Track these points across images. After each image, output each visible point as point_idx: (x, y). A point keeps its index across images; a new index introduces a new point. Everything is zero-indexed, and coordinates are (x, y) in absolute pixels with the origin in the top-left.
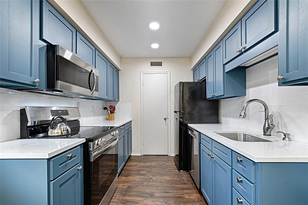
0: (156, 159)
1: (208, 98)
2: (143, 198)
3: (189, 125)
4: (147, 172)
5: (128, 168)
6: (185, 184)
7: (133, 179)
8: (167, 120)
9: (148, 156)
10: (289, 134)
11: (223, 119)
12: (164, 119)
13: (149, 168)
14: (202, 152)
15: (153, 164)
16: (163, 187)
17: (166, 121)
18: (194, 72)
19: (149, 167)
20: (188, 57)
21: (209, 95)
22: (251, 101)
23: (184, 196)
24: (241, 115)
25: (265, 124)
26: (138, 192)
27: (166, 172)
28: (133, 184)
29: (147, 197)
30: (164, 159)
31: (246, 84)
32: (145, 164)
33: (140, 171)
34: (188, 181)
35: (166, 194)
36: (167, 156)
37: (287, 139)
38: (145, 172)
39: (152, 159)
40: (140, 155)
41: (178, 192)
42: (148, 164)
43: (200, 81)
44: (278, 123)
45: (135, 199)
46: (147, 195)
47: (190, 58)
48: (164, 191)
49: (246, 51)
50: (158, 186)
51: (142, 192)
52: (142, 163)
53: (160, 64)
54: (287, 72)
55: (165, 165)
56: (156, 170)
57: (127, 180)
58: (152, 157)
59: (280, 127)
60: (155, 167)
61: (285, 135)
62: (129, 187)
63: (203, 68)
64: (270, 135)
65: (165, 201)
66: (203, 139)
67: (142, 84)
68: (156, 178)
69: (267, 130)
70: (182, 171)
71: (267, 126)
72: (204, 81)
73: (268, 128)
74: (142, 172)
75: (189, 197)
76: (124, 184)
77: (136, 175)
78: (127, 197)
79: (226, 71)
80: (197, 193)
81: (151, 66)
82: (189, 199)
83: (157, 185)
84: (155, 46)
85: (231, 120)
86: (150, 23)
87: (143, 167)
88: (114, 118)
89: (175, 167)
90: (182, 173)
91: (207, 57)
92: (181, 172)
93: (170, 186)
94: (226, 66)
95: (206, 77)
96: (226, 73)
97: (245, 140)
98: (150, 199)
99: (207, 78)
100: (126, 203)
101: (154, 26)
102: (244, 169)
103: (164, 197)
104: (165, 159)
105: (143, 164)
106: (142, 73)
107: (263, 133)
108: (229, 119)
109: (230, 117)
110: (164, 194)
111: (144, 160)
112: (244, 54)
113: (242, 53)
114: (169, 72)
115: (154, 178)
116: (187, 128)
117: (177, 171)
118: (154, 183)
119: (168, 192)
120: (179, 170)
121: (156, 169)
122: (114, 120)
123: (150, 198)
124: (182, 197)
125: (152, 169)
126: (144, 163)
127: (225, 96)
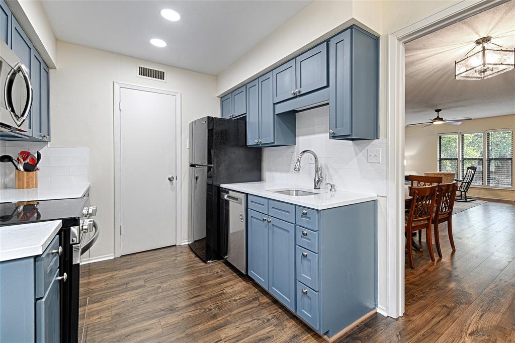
0: (155, 256)
1: (249, 146)
2: (158, 319)
3: (222, 186)
4: (145, 282)
5: (93, 287)
6: (221, 276)
7: (119, 301)
8: (174, 180)
9: (134, 256)
10: (334, 185)
11: (266, 174)
12: (169, 179)
13: (146, 274)
14: (251, 219)
15: (152, 265)
16: (187, 291)
17: (172, 184)
18: (222, 102)
19: (144, 272)
20: (211, 75)
21: (251, 142)
22: (304, 152)
23: (224, 291)
24: (295, 168)
25: (315, 177)
26: (142, 314)
27: (182, 270)
28: (123, 307)
29: (165, 315)
30: (171, 252)
31: (296, 130)
32: (132, 269)
33: (127, 284)
34: (224, 272)
35: (196, 298)
36: (174, 247)
37: (333, 190)
38: (142, 283)
39: (146, 258)
40: (112, 258)
41: (214, 289)
42: (139, 269)
43: (235, 117)
44: (326, 175)
45: (139, 326)
46: (162, 312)
47: (216, 77)
48: (192, 296)
49: (300, 96)
50: (177, 294)
51: (150, 312)
52: (125, 271)
53: (161, 76)
54: (336, 127)
55: (176, 261)
56: (163, 273)
57: (105, 306)
58: (143, 256)
59: (327, 179)
60: (157, 269)
61: (332, 186)
62: (118, 314)
63: (240, 99)
64: (319, 188)
65: (198, 308)
66: (252, 202)
67: (117, 108)
68: (169, 283)
69: (317, 184)
70: (210, 261)
71: (317, 179)
72: (243, 119)
73: (319, 181)
74: (135, 285)
75: (232, 290)
76: (101, 315)
77: (122, 292)
78: (120, 330)
79: (277, 112)
80: (241, 282)
81: (140, 76)
82: (233, 292)
83: (175, 293)
84: (158, 43)
85: (278, 175)
86: (163, 9)
87: (131, 275)
88: (36, 183)
89: (197, 258)
90: (210, 265)
91: (248, 86)
92: (209, 263)
93: (198, 286)
94: (277, 106)
95: (246, 113)
96: (276, 114)
97: (297, 195)
98: (171, 315)
99: (247, 115)
100: (124, 338)
101: (171, 15)
102: (308, 221)
103: (194, 304)
104: (173, 253)
105: (129, 271)
106: (117, 86)
107: (314, 187)
108: (274, 174)
109: (276, 171)
110: (194, 300)
111: (127, 263)
112: (299, 98)
113: (296, 97)
114: (179, 94)
115: (164, 285)
116: (220, 191)
117: (203, 264)
118: (167, 293)
119: (200, 295)
120: (205, 262)
121: (161, 272)
122: (36, 187)
123: (171, 313)
124: (221, 293)
125: (154, 274)
126: (130, 268)
127: (275, 144)
